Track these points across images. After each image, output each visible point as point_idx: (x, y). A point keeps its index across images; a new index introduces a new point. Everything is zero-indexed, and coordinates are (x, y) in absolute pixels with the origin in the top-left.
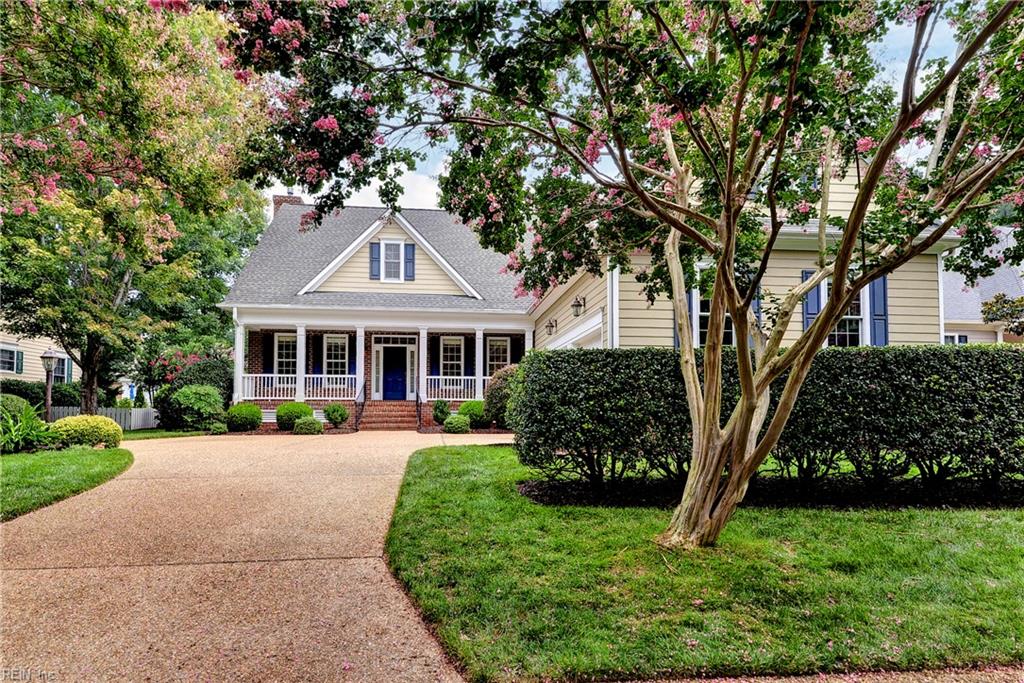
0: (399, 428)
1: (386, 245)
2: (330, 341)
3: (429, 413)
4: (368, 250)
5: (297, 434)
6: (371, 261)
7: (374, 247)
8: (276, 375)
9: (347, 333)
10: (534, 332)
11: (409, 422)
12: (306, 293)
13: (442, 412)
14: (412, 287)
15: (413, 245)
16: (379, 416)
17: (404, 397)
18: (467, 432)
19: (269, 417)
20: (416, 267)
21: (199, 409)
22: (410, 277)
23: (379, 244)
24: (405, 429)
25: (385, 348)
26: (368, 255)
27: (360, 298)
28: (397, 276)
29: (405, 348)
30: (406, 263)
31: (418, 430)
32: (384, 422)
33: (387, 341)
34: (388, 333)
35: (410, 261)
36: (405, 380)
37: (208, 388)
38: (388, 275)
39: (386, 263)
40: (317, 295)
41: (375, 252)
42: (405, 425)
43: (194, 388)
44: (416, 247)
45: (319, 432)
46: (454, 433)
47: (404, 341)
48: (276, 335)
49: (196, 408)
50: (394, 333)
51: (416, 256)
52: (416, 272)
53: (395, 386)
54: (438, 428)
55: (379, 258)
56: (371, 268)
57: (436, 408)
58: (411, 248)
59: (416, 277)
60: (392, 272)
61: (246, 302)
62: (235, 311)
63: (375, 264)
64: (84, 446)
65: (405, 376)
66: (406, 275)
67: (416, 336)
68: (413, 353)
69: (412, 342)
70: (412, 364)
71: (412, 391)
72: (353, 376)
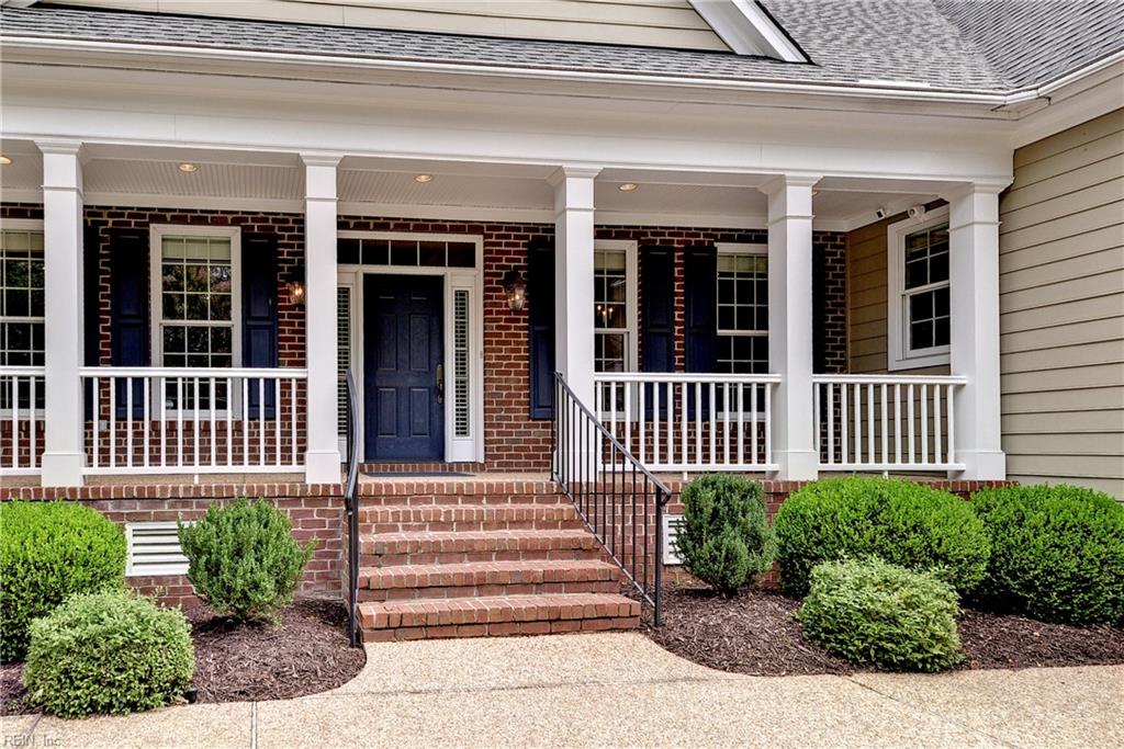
9: (237, 219)
17: (436, 451)
25: (366, 276)
29: (439, 280)
33: (375, 252)
47: (433, 254)
67: (477, 240)
68: (461, 297)
69: (463, 256)
70: (462, 339)
71: (462, 430)
72: (292, 373)
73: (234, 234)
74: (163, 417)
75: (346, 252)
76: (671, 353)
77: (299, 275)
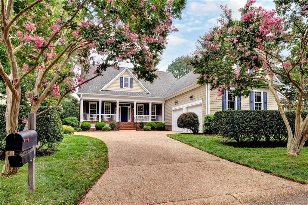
0: (131, 130)
1: (125, 78)
2: (106, 104)
3: (138, 125)
4: (119, 79)
5: (103, 131)
6: (120, 82)
7: (121, 78)
8: (90, 114)
9: (111, 102)
10: (165, 104)
11: (133, 128)
12: (102, 91)
13: (142, 125)
14: (131, 90)
15: (132, 78)
16: (124, 126)
17: (127, 121)
18: (150, 131)
19: (93, 126)
20: (133, 84)
21: (72, 124)
22: (131, 87)
23: (123, 77)
24: (132, 130)
25: (122, 107)
26: (119, 80)
27: (118, 93)
28: (128, 87)
29: (127, 107)
30: (130, 83)
31: (136, 130)
32: (126, 128)
33: (122, 105)
34: (123, 103)
35: (131, 83)
36: (127, 116)
37: (73, 118)
38: (125, 86)
39: (125, 83)
40: (105, 91)
41: (122, 79)
42: (132, 129)
43: (70, 118)
44: (133, 79)
45: (110, 131)
46: (147, 131)
47: (127, 105)
48: (90, 102)
49: (71, 123)
50: (124, 103)
51: (133, 82)
52: (133, 86)
53: (124, 118)
54: (142, 129)
55: (123, 81)
56: (120, 84)
57: (140, 124)
58: (131, 79)
59: (133, 87)
60: (126, 86)
61: (84, 92)
62: (82, 95)
63: (122, 83)
64: (67, 135)
65: (127, 115)
66: (130, 87)
67: (130, 104)
68: (129, 108)
69: (129, 105)
70: (129, 112)
71: (129, 119)
72: (115, 115)
73: (111, 103)
74: (104, 118)
75: (120, 105)
76: (146, 113)
77: (116, 107)
